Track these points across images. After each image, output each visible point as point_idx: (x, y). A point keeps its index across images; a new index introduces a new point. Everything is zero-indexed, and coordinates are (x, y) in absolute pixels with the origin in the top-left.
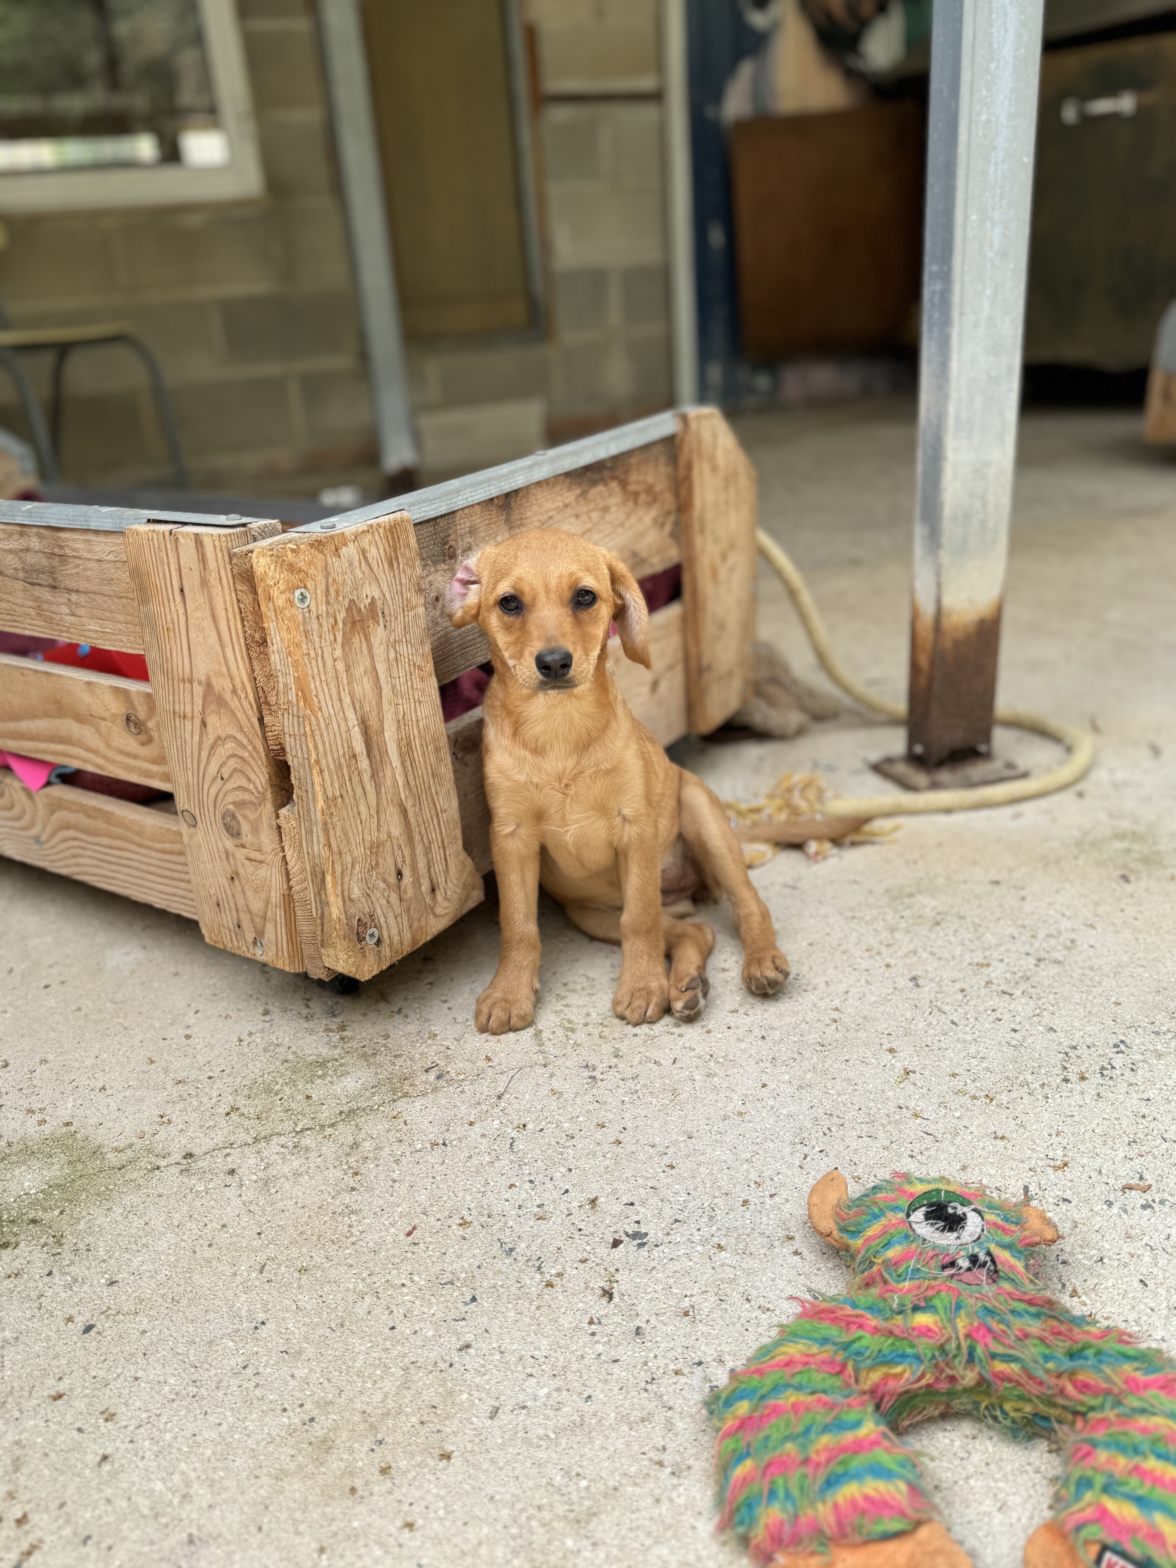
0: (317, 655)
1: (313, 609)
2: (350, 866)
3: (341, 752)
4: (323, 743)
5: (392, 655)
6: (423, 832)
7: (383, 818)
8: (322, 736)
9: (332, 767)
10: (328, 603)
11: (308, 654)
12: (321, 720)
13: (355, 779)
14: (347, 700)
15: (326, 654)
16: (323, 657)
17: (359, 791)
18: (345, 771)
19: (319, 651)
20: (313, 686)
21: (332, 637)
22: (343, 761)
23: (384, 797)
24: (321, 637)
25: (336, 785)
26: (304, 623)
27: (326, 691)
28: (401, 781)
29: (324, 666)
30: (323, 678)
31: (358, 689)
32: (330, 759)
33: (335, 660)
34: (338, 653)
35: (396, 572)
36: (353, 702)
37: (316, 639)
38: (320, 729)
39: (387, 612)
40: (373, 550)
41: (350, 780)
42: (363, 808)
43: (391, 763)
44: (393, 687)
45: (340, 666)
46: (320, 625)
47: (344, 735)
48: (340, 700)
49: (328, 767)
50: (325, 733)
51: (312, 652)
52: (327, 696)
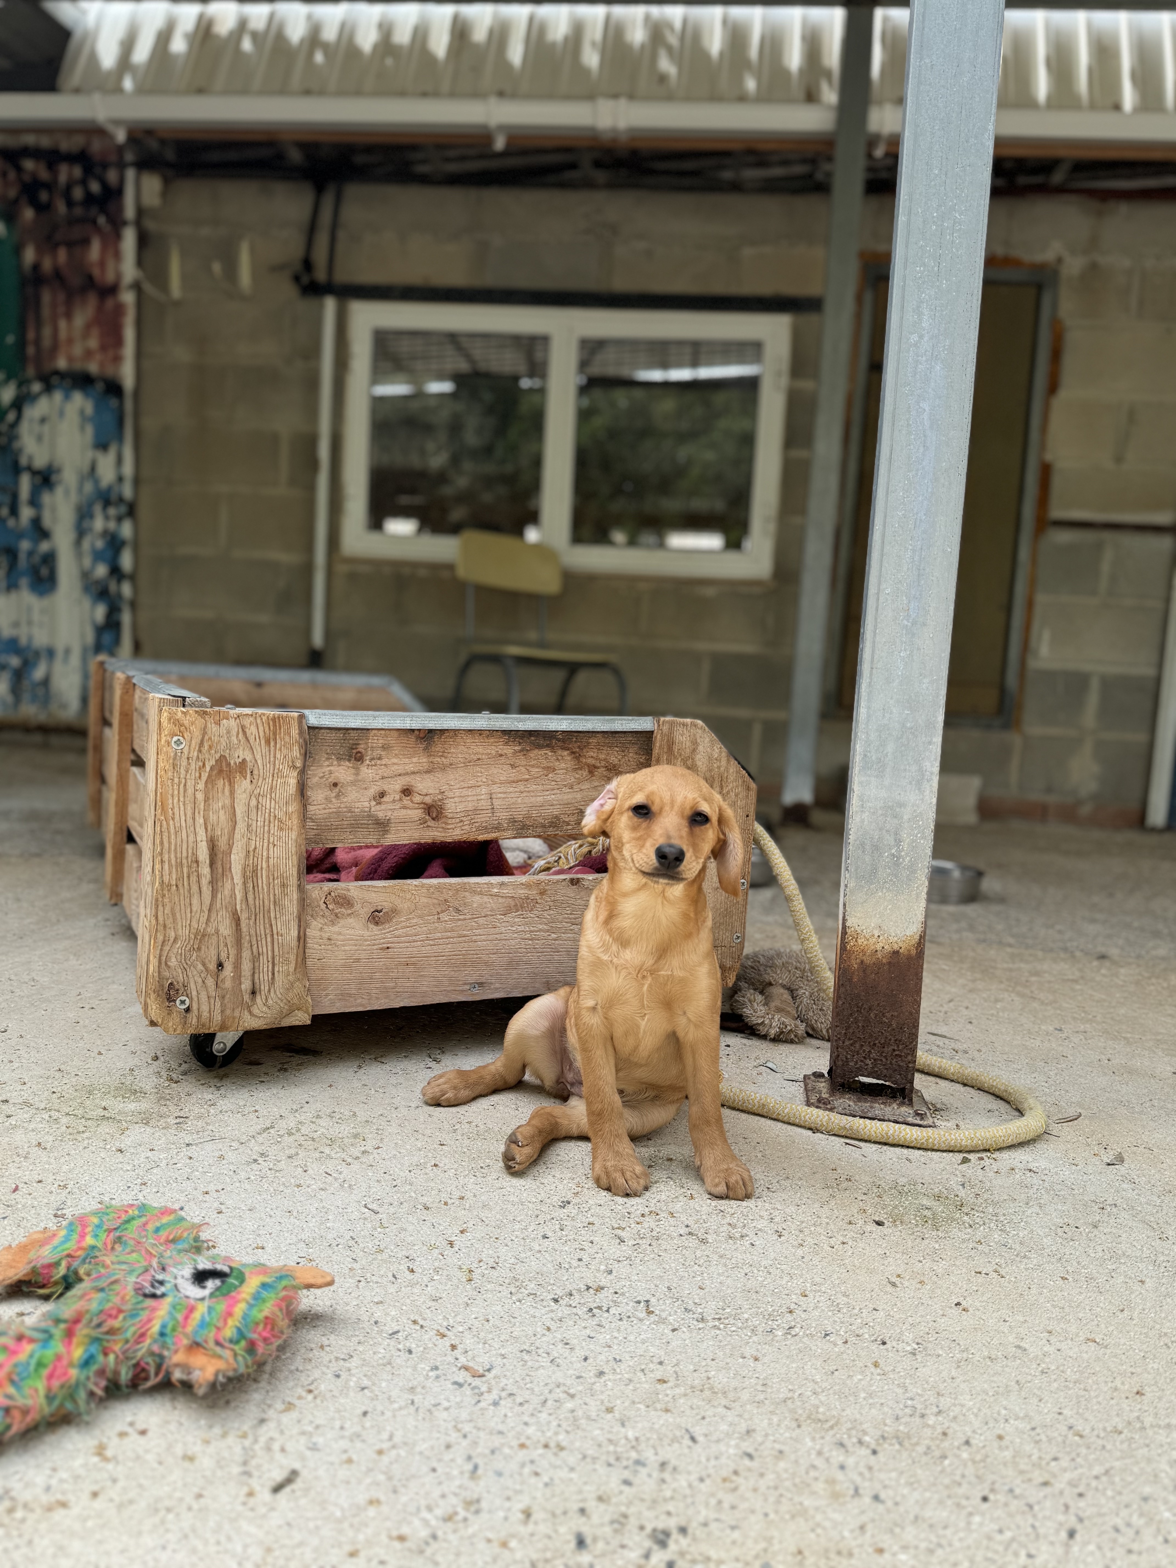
0: (180, 782)
1: (186, 751)
2: (172, 939)
3: (184, 854)
4: (170, 843)
5: (254, 802)
6: (254, 942)
7: (214, 916)
8: (169, 837)
9: (173, 862)
10: (200, 751)
11: (173, 780)
12: (172, 827)
13: (194, 878)
14: (200, 821)
15: (189, 783)
16: (185, 785)
17: (195, 888)
18: (185, 870)
19: (183, 781)
20: (170, 801)
21: (197, 775)
22: (184, 861)
23: (219, 901)
24: (187, 772)
25: (174, 877)
26: (175, 759)
27: (182, 809)
28: (239, 896)
29: (185, 791)
30: (182, 799)
31: (213, 818)
32: (173, 856)
33: (196, 790)
34: (201, 786)
35: (272, 749)
36: (205, 824)
37: (183, 772)
38: (169, 832)
39: (255, 772)
40: (253, 729)
41: (189, 877)
42: (195, 901)
43: (232, 879)
44: (249, 826)
45: (200, 796)
46: (189, 764)
47: (191, 845)
48: (194, 819)
49: (170, 861)
50: (173, 837)
51: (176, 780)
52: (182, 813)
